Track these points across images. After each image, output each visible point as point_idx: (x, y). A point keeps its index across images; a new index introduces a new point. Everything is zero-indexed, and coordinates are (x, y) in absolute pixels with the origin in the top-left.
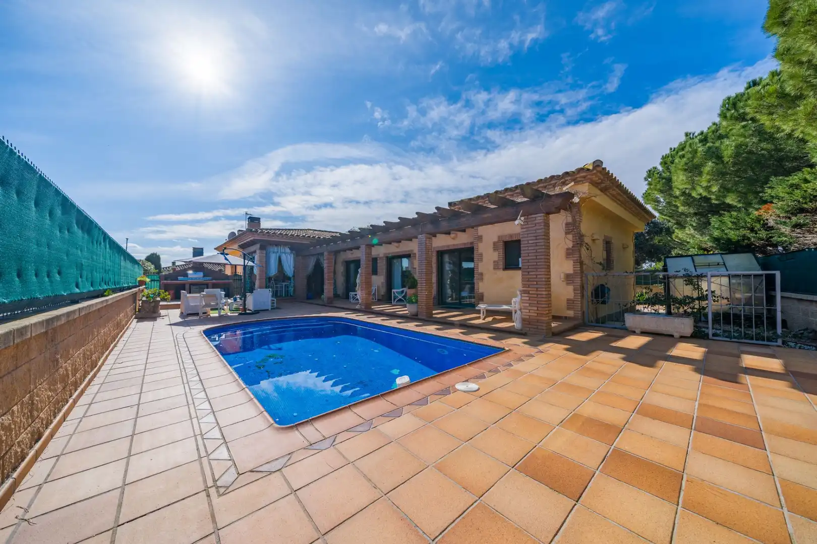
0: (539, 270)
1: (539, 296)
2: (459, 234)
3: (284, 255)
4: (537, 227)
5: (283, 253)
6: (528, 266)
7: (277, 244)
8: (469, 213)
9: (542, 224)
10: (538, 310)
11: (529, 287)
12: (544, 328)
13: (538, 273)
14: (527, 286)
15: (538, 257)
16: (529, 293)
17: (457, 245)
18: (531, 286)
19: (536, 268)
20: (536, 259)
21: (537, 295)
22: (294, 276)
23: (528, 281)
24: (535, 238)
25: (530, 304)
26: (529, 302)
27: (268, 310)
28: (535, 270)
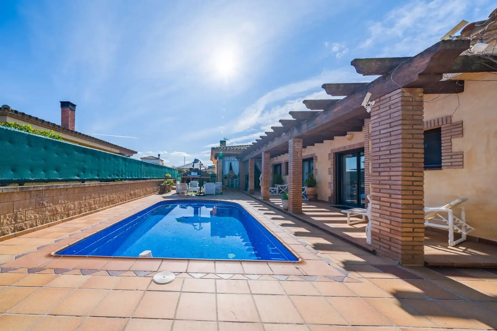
0: (392, 169)
1: (393, 205)
2: (356, 133)
3: (233, 162)
4: (392, 111)
5: (233, 161)
6: (380, 164)
7: (229, 155)
8: (322, 110)
9: (400, 104)
10: (390, 224)
11: (380, 192)
12: (400, 251)
13: (392, 173)
14: (378, 190)
15: (392, 152)
16: (380, 200)
17: (354, 145)
18: (382, 191)
19: (389, 167)
20: (390, 154)
21: (391, 203)
22: (239, 175)
23: (379, 184)
24: (388, 126)
25: (381, 214)
26: (379, 211)
27: (213, 194)
28: (388, 169)
